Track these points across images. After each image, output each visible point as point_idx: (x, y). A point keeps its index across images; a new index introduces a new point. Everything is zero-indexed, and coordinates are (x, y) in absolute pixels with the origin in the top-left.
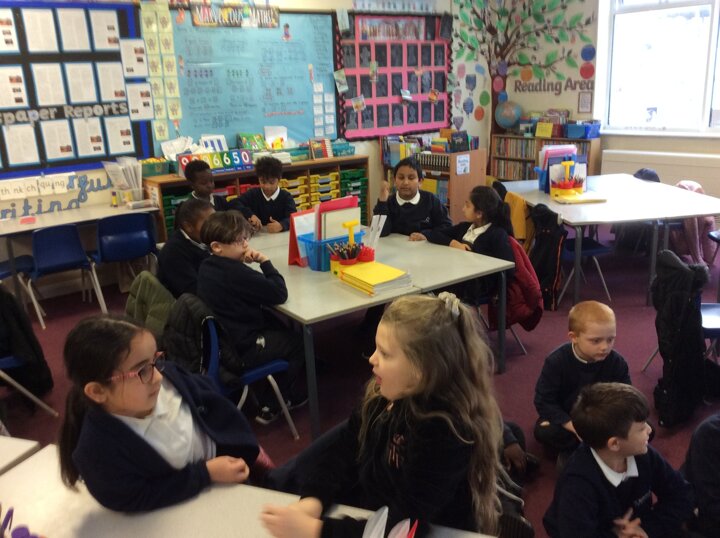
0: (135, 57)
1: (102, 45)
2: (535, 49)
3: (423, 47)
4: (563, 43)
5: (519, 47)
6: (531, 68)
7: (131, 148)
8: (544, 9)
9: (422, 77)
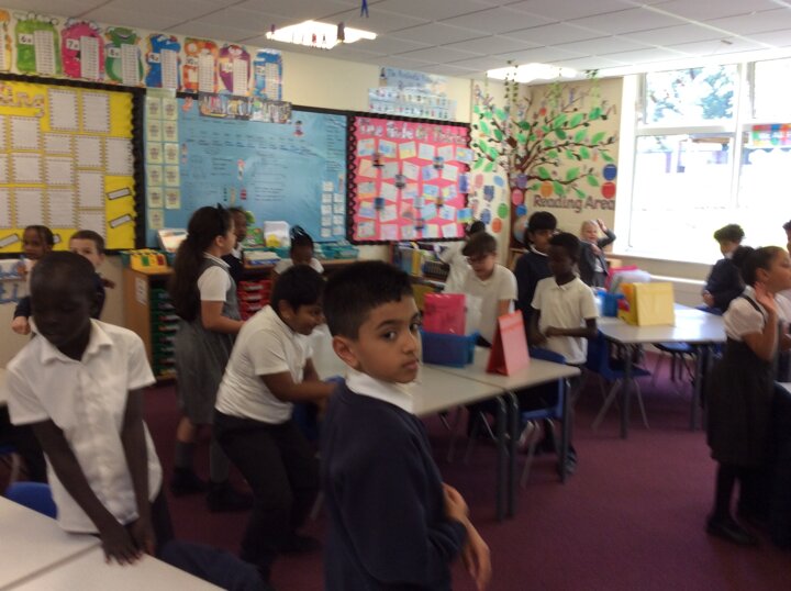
2: (555, 164)
5: (540, 161)
6: (551, 183)
8: (566, 124)
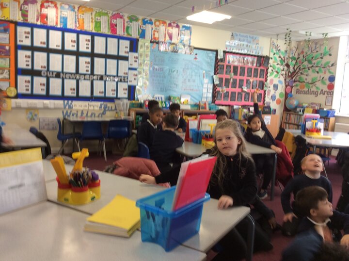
0: (134, 60)
1: (122, 54)
2: (307, 75)
3: (255, 69)
4: (320, 74)
5: (300, 74)
6: (304, 84)
7: (126, 96)
8: (312, 58)
9: (253, 82)
